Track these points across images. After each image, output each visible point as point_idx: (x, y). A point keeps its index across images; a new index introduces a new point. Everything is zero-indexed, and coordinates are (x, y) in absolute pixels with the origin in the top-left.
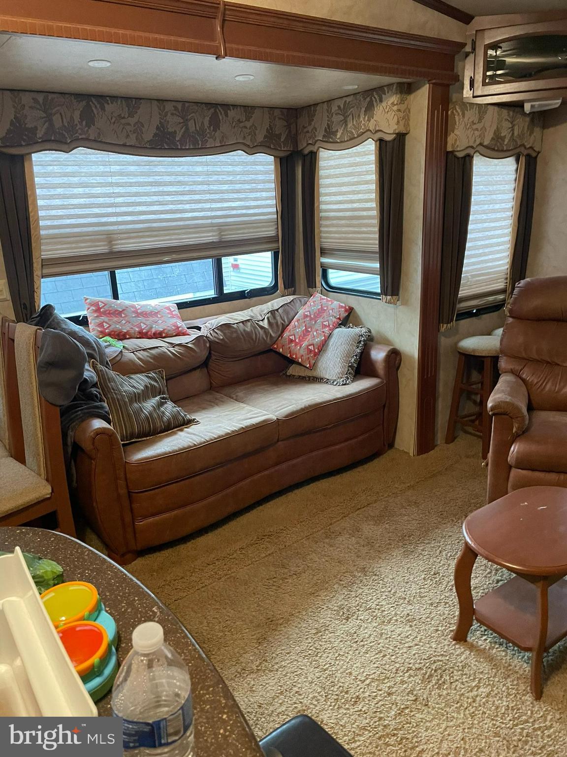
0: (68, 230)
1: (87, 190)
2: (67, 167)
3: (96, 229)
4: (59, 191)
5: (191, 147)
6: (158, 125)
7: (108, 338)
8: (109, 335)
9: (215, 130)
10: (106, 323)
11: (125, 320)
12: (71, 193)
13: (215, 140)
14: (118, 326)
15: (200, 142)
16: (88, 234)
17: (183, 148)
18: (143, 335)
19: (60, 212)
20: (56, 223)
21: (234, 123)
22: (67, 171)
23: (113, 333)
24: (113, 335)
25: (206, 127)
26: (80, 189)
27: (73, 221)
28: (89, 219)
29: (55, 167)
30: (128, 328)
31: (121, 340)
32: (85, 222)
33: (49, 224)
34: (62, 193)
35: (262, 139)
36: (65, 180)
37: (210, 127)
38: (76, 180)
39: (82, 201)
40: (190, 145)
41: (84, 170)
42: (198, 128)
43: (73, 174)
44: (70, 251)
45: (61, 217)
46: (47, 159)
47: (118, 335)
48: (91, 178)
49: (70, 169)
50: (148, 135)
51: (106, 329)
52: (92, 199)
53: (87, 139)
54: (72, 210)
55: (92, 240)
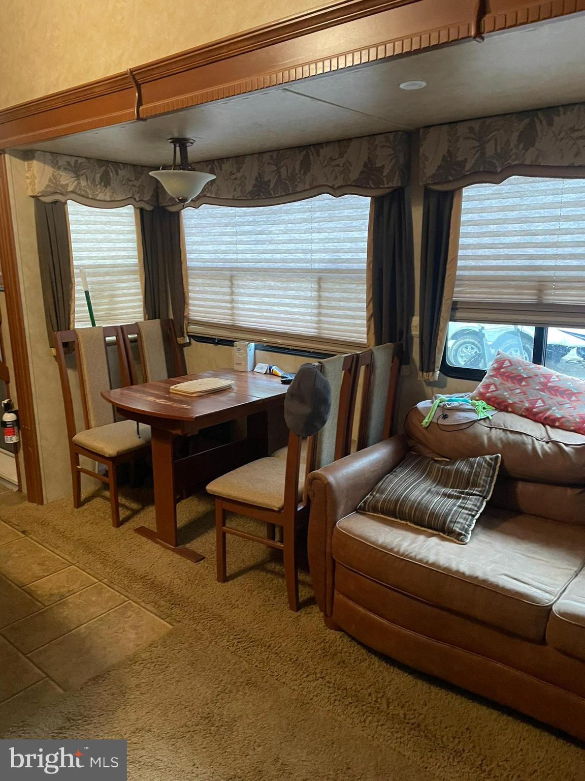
0: (491, 273)
1: (525, 226)
2: (506, 200)
3: (526, 273)
4: (492, 228)
7: (482, 403)
8: (489, 401)
10: (495, 386)
11: (521, 389)
12: (505, 230)
14: (506, 393)
16: (512, 279)
18: (531, 415)
19: (487, 252)
20: (481, 263)
22: (507, 204)
23: (493, 399)
24: (493, 402)
26: (516, 226)
27: (500, 263)
28: (519, 261)
29: (493, 201)
30: (517, 400)
31: (501, 410)
32: (514, 264)
33: (473, 264)
34: (495, 230)
36: (500, 215)
38: (514, 214)
39: (515, 239)
41: (528, 201)
43: (512, 208)
44: (490, 296)
45: (487, 257)
46: (488, 192)
47: (499, 404)
48: (534, 211)
49: (510, 202)
51: (489, 393)
52: (527, 237)
54: (501, 250)
55: (516, 287)
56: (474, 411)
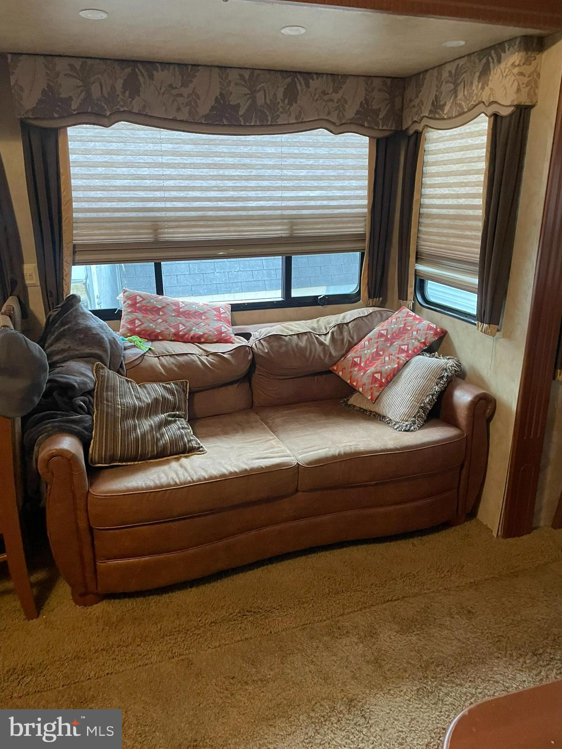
0: (107, 214)
1: (132, 171)
2: (111, 144)
3: (141, 214)
4: (100, 170)
5: (258, 124)
6: (217, 97)
7: (135, 338)
8: (139, 334)
9: (290, 104)
10: (139, 320)
11: (161, 319)
12: (114, 173)
13: (289, 115)
14: (151, 325)
15: (270, 119)
16: (130, 220)
17: (247, 124)
18: (178, 338)
19: (99, 194)
20: (94, 205)
21: (317, 96)
22: (111, 148)
23: (143, 332)
24: (143, 334)
25: (278, 100)
26: (124, 169)
27: (115, 205)
28: (133, 204)
29: (96, 143)
30: (163, 329)
31: (152, 341)
32: (127, 206)
33: (86, 206)
34: (103, 173)
35: (353, 115)
36: (107, 158)
37: (284, 100)
38: (120, 158)
39: (125, 182)
40: (256, 121)
41: (132, 147)
42: (268, 102)
43: (117, 152)
44: (109, 237)
45: (100, 200)
46: (89, 134)
47: (149, 335)
48: (138, 157)
49: (114, 146)
50: (204, 108)
51: (137, 327)
52: (137, 181)
53: (130, 112)
54: (114, 192)
55: (134, 227)
56: (134, 346)
